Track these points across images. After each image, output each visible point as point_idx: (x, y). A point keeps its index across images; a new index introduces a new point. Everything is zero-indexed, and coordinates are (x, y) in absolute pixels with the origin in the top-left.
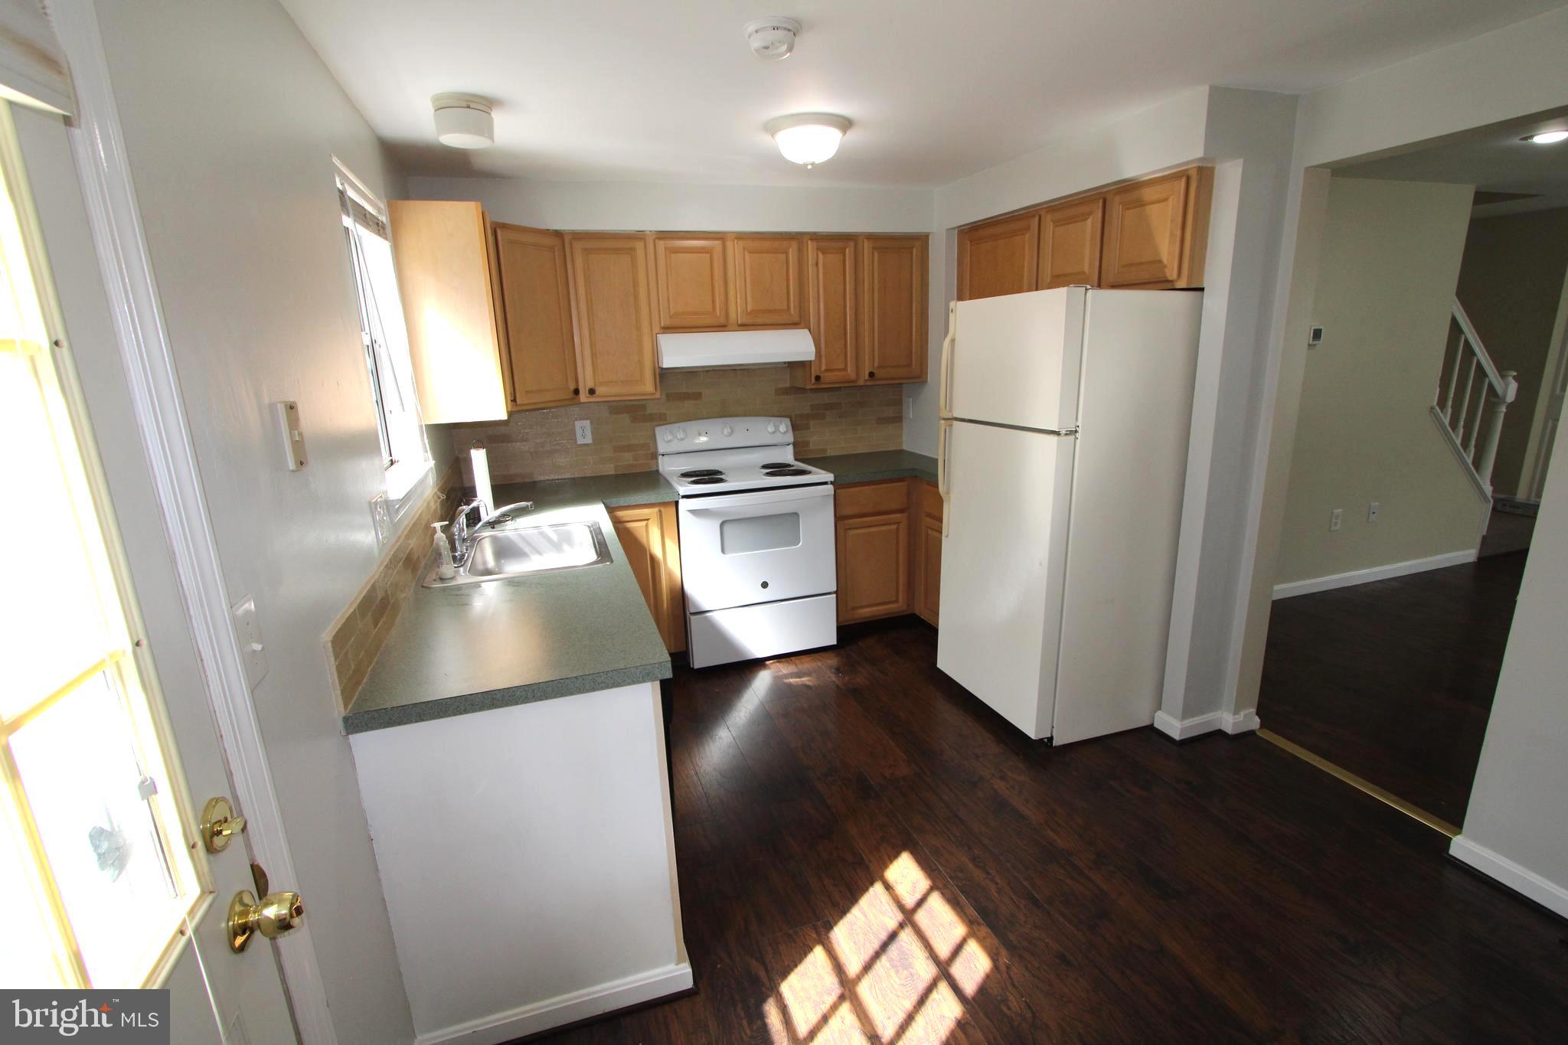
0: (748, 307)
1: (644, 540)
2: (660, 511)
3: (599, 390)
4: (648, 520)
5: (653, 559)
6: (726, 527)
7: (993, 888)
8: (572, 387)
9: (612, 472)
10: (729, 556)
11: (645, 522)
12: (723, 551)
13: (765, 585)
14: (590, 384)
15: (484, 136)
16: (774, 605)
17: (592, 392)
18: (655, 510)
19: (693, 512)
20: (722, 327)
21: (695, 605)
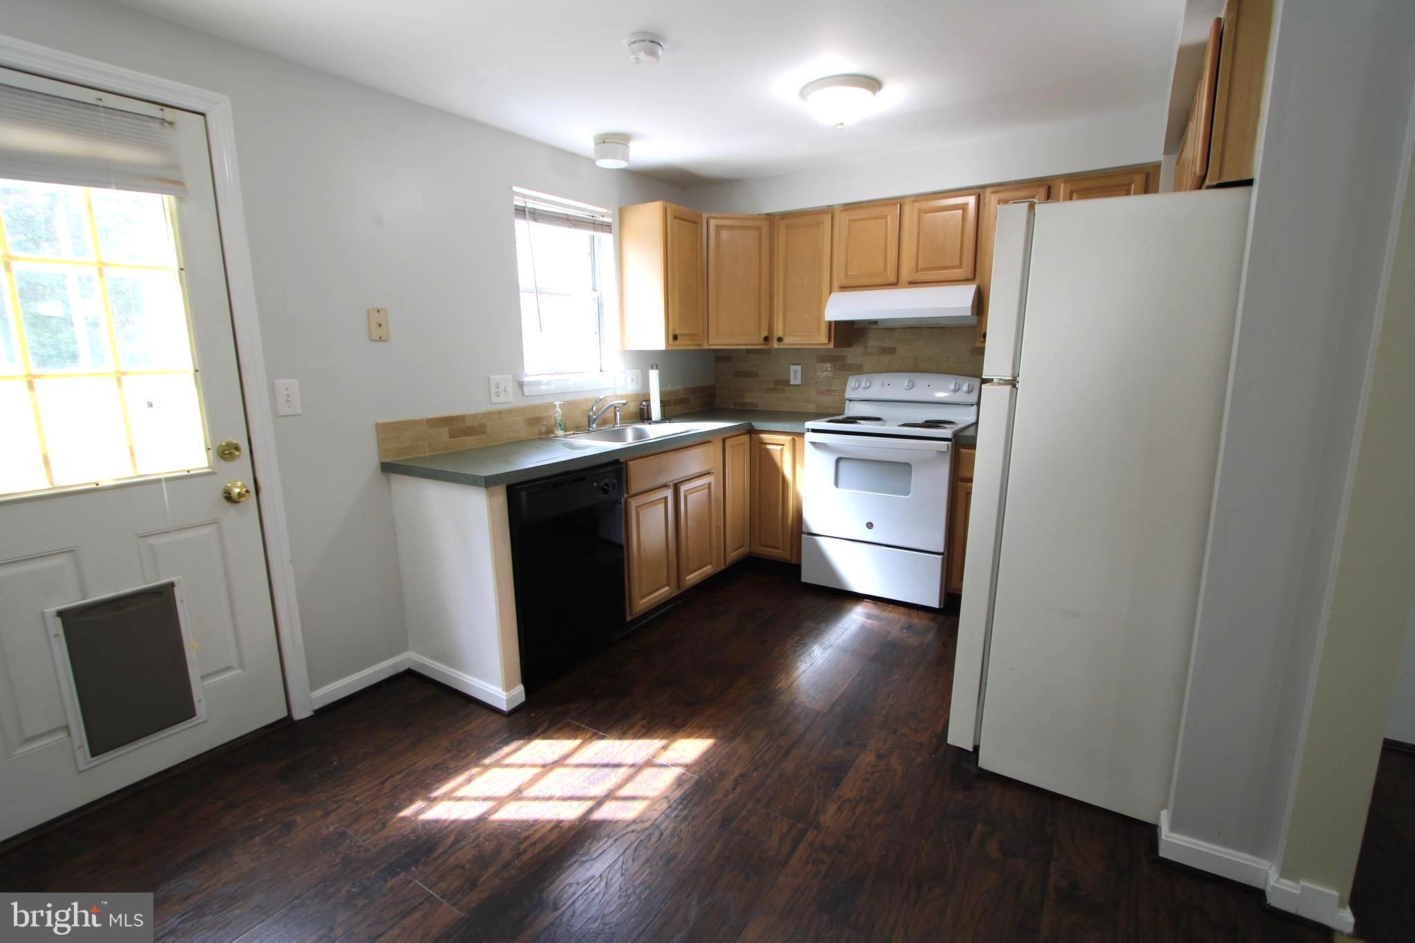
0: (919, 266)
1: (778, 462)
2: (793, 439)
3: (787, 340)
4: (783, 445)
5: (784, 478)
6: (842, 464)
7: (719, 795)
8: (765, 334)
9: (814, 411)
10: (840, 490)
11: (781, 447)
12: (836, 484)
13: (870, 525)
14: (780, 334)
15: (618, 159)
16: (878, 547)
17: (780, 340)
18: (790, 438)
19: (813, 444)
20: (894, 285)
21: (807, 527)
